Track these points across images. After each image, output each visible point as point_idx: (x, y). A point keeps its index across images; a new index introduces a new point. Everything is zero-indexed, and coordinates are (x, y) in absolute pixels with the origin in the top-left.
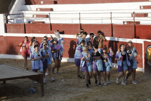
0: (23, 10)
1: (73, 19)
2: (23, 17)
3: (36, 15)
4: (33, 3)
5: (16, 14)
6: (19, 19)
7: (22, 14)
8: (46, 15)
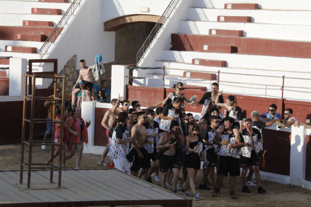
0: (165, 61)
1: (268, 87)
2: (164, 75)
3: (190, 73)
4: (187, 46)
5: (150, 68)
6: (155, 77)
7: (163, 70)
8: (212, 75)
